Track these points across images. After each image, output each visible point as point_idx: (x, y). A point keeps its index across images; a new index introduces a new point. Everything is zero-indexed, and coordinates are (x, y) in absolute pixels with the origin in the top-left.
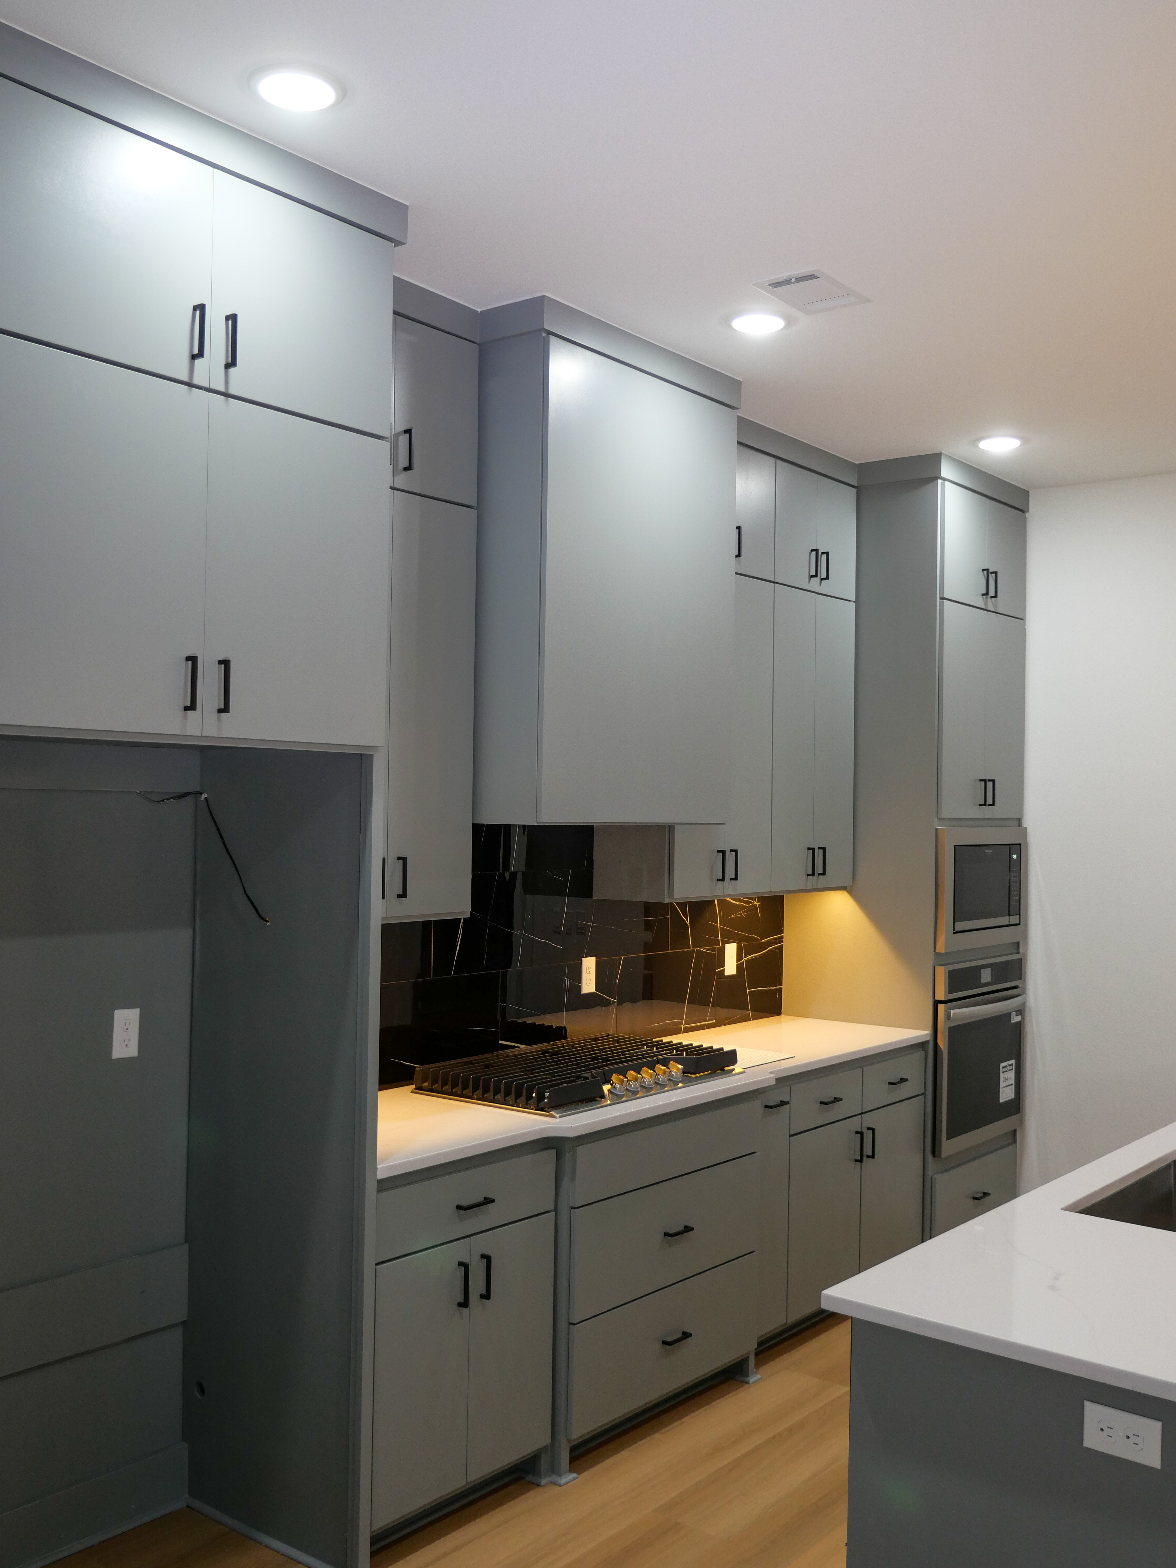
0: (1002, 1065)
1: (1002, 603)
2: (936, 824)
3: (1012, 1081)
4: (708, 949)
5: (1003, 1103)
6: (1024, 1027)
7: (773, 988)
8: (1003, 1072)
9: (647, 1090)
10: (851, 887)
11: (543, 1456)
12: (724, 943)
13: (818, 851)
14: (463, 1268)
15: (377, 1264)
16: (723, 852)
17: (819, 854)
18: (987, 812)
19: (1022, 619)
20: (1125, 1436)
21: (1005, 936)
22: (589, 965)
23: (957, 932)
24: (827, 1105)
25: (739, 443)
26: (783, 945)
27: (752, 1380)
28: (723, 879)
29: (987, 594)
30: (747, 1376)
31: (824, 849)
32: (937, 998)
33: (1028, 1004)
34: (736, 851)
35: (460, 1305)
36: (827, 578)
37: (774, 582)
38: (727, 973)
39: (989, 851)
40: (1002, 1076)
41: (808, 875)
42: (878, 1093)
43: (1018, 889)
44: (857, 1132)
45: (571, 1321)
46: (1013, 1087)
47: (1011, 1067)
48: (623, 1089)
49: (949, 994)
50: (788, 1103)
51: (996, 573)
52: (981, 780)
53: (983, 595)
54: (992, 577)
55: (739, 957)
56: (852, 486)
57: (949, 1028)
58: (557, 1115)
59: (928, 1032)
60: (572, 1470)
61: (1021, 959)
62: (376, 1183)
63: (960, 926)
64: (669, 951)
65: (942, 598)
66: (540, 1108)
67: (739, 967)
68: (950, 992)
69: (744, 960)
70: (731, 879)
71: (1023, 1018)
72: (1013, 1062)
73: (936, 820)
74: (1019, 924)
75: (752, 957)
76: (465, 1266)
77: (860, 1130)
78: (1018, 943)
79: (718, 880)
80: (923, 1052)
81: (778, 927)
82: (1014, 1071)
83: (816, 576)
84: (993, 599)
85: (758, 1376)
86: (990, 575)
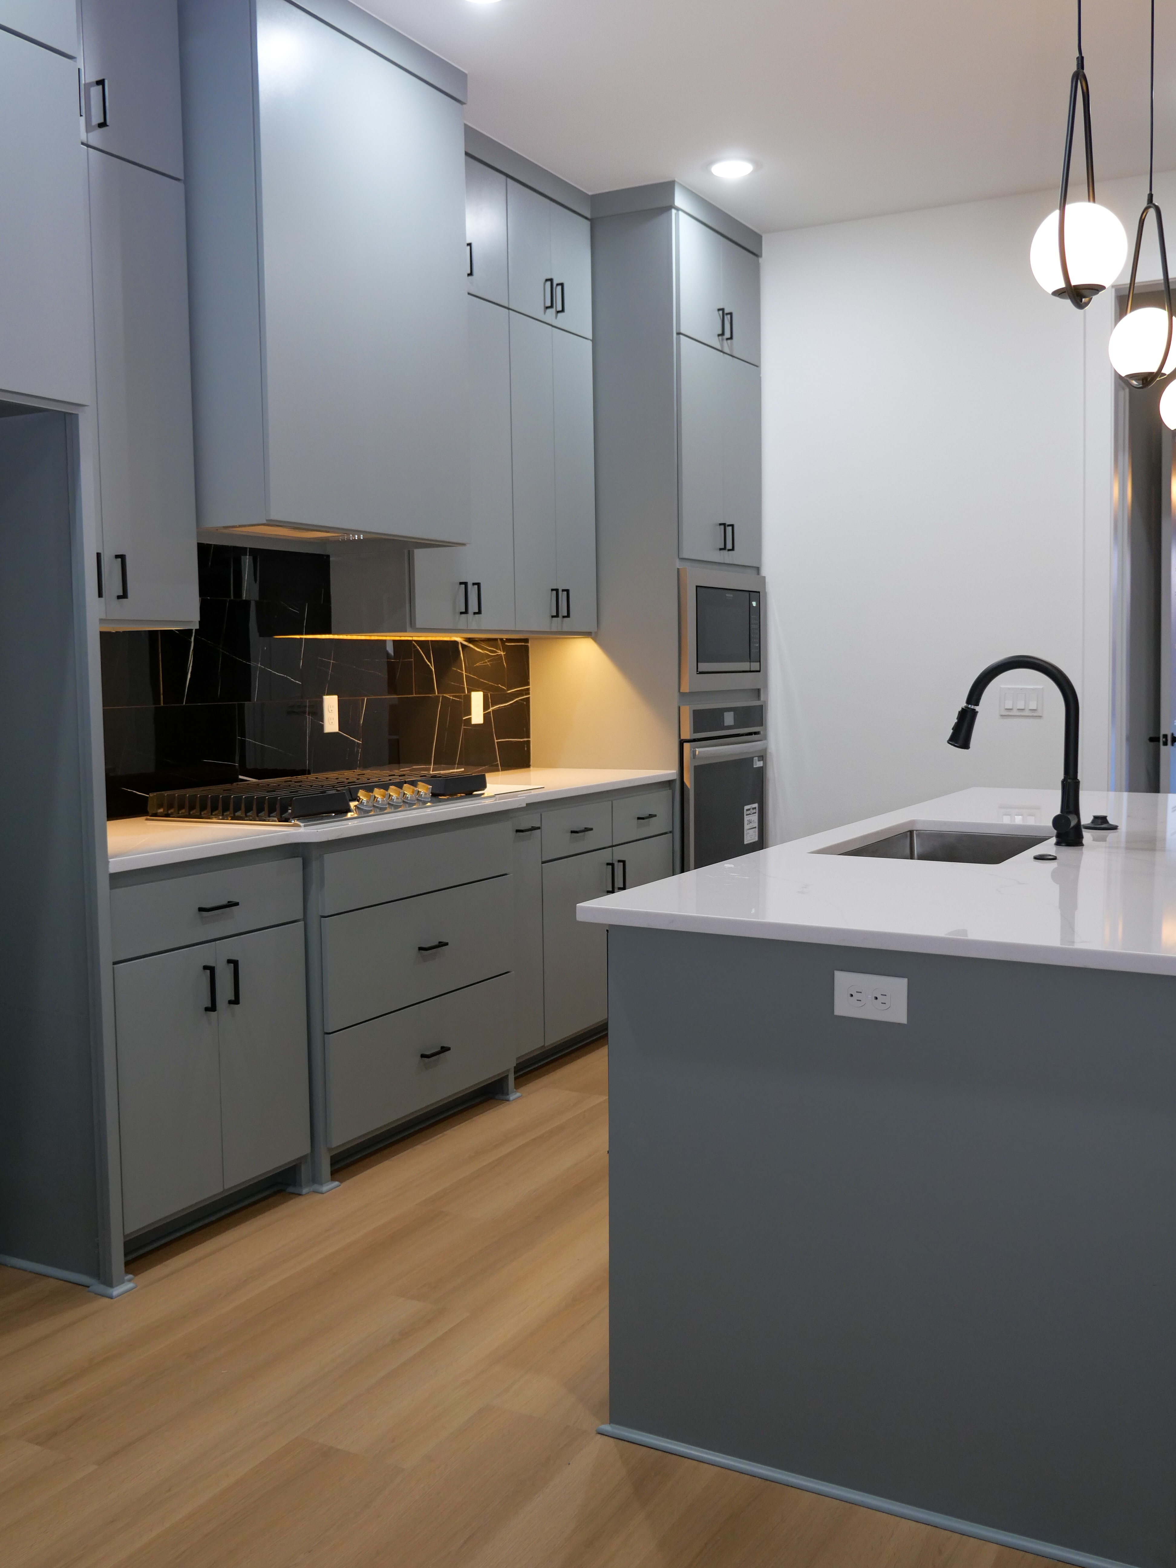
0: (746, 807)
1: (738, 346)
2: (678, 564)
3: (756, 825)
4: (453, 696)
5: (747, 844)
6: (766, 774)
7: (521, 740)
8: (747, 815)
9: (395, 807)
10: (596, 633)
11: (303, 1168)
12: (470, 691)
13: (562, 594)
14: (208, 971)
15: (115, 963)
16: (466, 584)
17: (563, 596)
18: (726, 557)
19: (757, 366)
20: (874, 998)
21: (746, 681)
22: (331, 704)
23: (701, 673)
24: (578, 833)
25: (467, 154)
26: (529, 697)
27: (512, 1097)
28: (466, 612)
29: (723, 334)
30: (508, 1094)
31: (567, 591)
32: (682, 738)
33: (769, 750)
34: (478, 584)
35: (207, 1009)
36: (563, 310)
37: (509, 309)
38: (474, 722)
39: (729, 595)
40: (746, 818)
41: (553, 617)
42: (628, 829)
43: (757, 636)
44: (608, 864)
45: (326, 1031)
46: (757, 829)
47: (754, 811)
48: (370, 804)
49: (694, 733)
50: (539, 828)
51: (731, 314)
52: (720, 524)
53: (719, 335)
54: (727, 318)
55: (486, 707)
56: (586, 218)
57: (695, 767)
58: (302, 824)
59: (675, 771)
60: (333, 1179)
61: (762, 706)
62: (108, 876)
63: (703, 667)
64: (414, 695)
65: (679, 334)
66: (283, 819)
67: (486, 717)
68: (695, 731)
69: (491, 709)
70: (475, 613)
71: (765, 763)
72: (756, 805)
73: (677, 561)
74: (759, 671)
75: (499, 707)
76: (211, 970)
77: (611, 862)
78: (759, 690)
79: (461, 613)
80: (670, 791)
81: (523, 677)
82: (757, 814)
83: (551, 306)
84: (729, 341)
85: (518, 1094)
86: (725, 317)
